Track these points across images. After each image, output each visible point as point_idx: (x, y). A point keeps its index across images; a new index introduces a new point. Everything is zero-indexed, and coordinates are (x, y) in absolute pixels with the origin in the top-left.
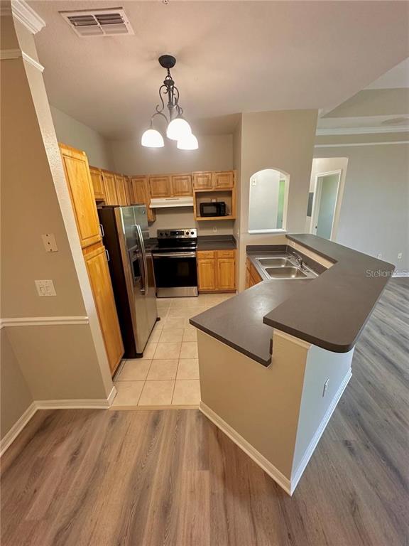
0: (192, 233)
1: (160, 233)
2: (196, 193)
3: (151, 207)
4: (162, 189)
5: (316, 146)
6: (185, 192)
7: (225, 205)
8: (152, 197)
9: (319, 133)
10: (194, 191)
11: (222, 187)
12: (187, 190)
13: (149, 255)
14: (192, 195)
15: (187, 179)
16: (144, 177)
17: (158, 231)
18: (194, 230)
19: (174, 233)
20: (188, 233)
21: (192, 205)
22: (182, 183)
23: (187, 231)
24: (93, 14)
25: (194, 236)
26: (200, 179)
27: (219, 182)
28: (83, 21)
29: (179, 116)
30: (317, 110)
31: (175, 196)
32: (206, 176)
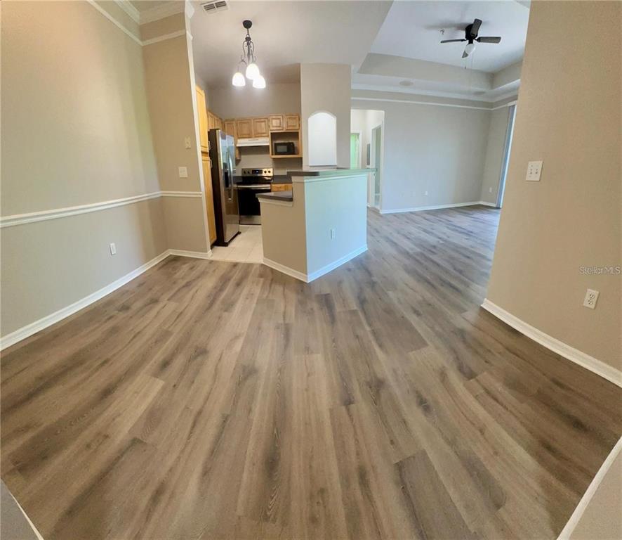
0: (269, 172)
1: (244, 171)
2: (271, 133)
3: (238, 145)
4: (245, 131)
5: (352, 98)
6: (264, 133)
7: (293, 145)
8: (239, 138)
9: (354, 87)
10: (270, 132)
11: (291, 129)
12: (264, 131)
13: (235, 186)
14: (268, 136)
15: (264, 121)
16: (233, 120)
17: (243, 169)
18: (271, 170)
19: (254, 171)
20: (265, 172)
21: (268, 144)
22: (261, 126)
23: (265, 170)
24: (214, 3)
25: (271, 174)
26: (274, 121)
27: (289, 124)
28: (210, 7)
29: (253, 62)
30: (350, 67)
31: (256, 137)
32: (279, 119)
